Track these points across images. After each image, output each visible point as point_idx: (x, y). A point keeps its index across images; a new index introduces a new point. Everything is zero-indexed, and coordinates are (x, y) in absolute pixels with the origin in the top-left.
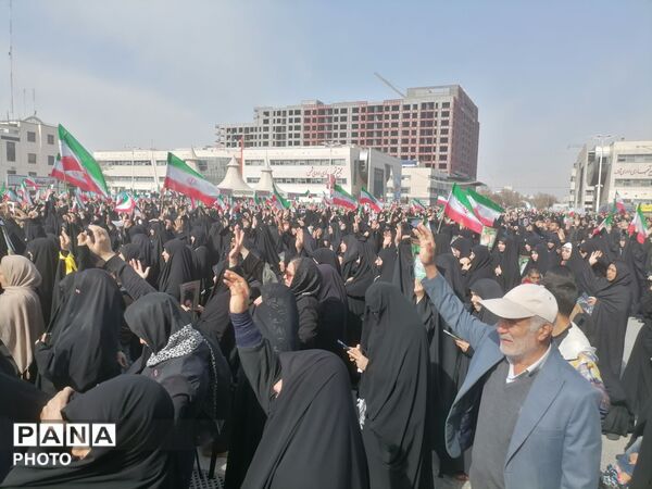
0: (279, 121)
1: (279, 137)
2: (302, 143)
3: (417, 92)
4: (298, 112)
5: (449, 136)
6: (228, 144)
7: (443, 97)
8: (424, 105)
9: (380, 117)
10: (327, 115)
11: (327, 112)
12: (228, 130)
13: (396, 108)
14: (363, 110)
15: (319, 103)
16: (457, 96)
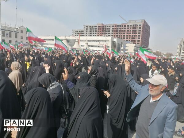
0: (90, 29)
1: (90, 34)
2: (97, 36)
3: (132, 21)
4: (96, 27)
5: (141, 34)
6: (76, 35)
7: (139, 23)
8: (133, 25)
9: (120, 29)
10: (104, 28)
11: (104, 27)
12: (76, 31)
13: (125, 26)
14: (115, 26)
15: (102, 24)
16: (144, 23)
